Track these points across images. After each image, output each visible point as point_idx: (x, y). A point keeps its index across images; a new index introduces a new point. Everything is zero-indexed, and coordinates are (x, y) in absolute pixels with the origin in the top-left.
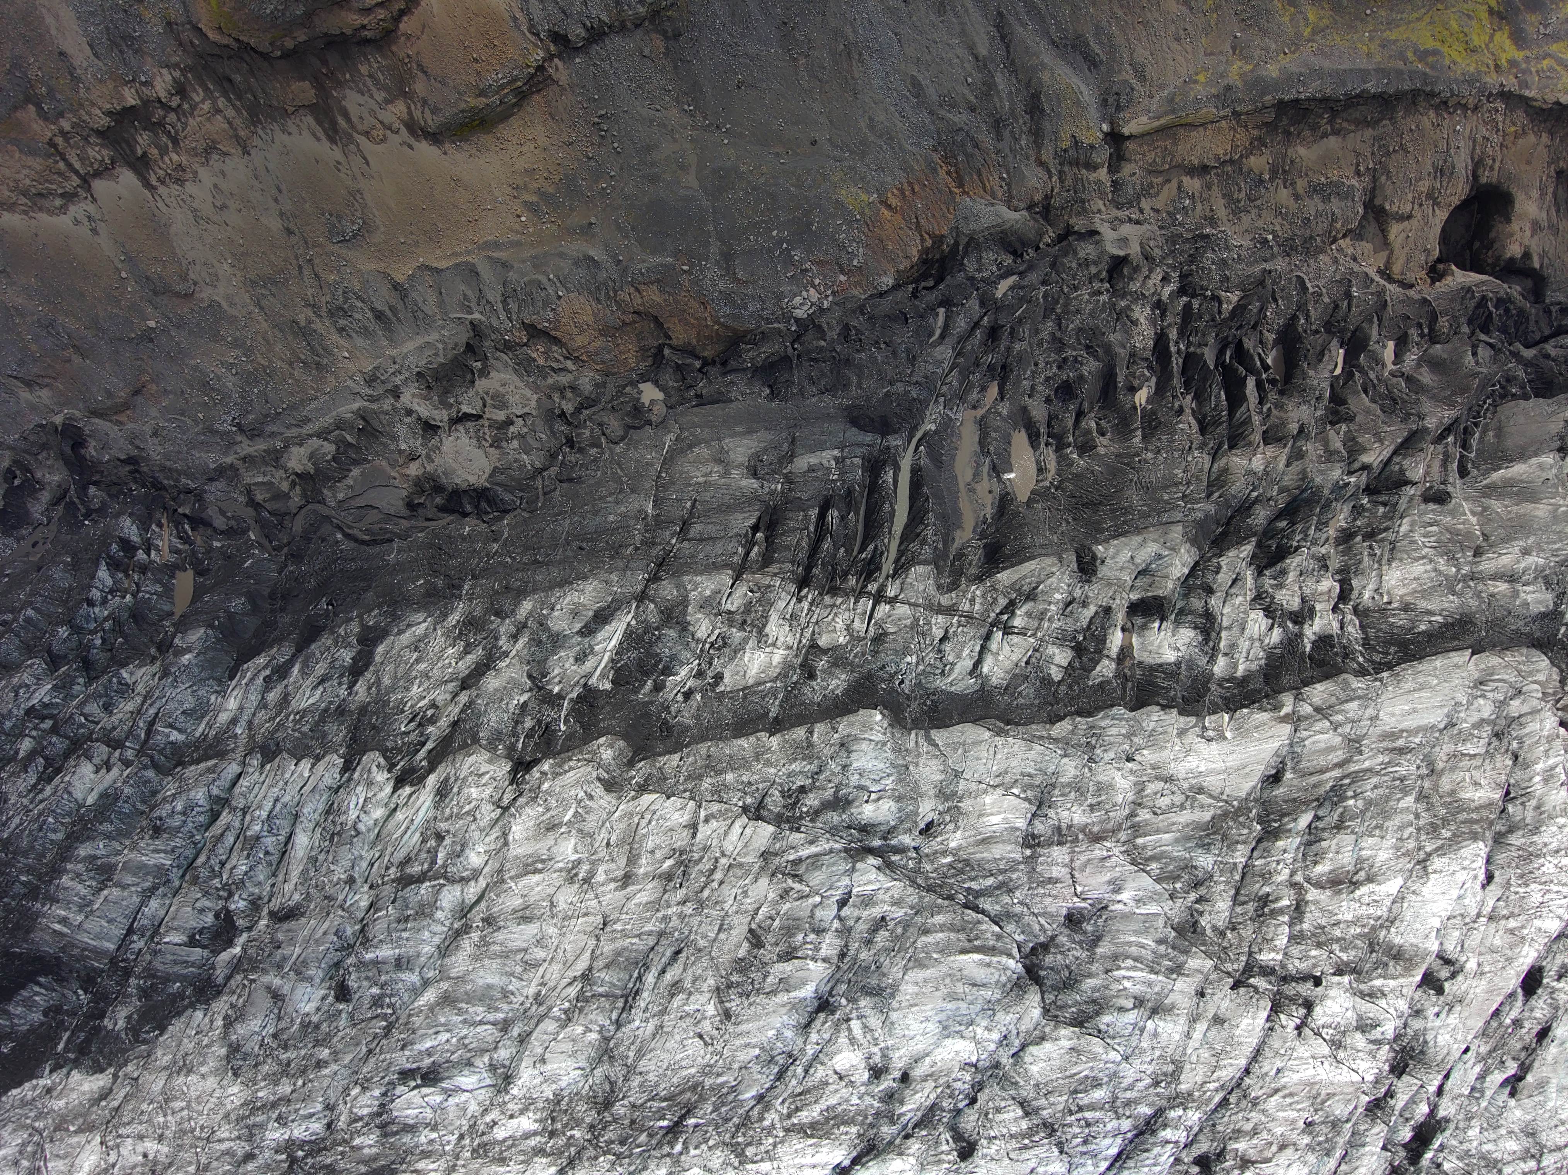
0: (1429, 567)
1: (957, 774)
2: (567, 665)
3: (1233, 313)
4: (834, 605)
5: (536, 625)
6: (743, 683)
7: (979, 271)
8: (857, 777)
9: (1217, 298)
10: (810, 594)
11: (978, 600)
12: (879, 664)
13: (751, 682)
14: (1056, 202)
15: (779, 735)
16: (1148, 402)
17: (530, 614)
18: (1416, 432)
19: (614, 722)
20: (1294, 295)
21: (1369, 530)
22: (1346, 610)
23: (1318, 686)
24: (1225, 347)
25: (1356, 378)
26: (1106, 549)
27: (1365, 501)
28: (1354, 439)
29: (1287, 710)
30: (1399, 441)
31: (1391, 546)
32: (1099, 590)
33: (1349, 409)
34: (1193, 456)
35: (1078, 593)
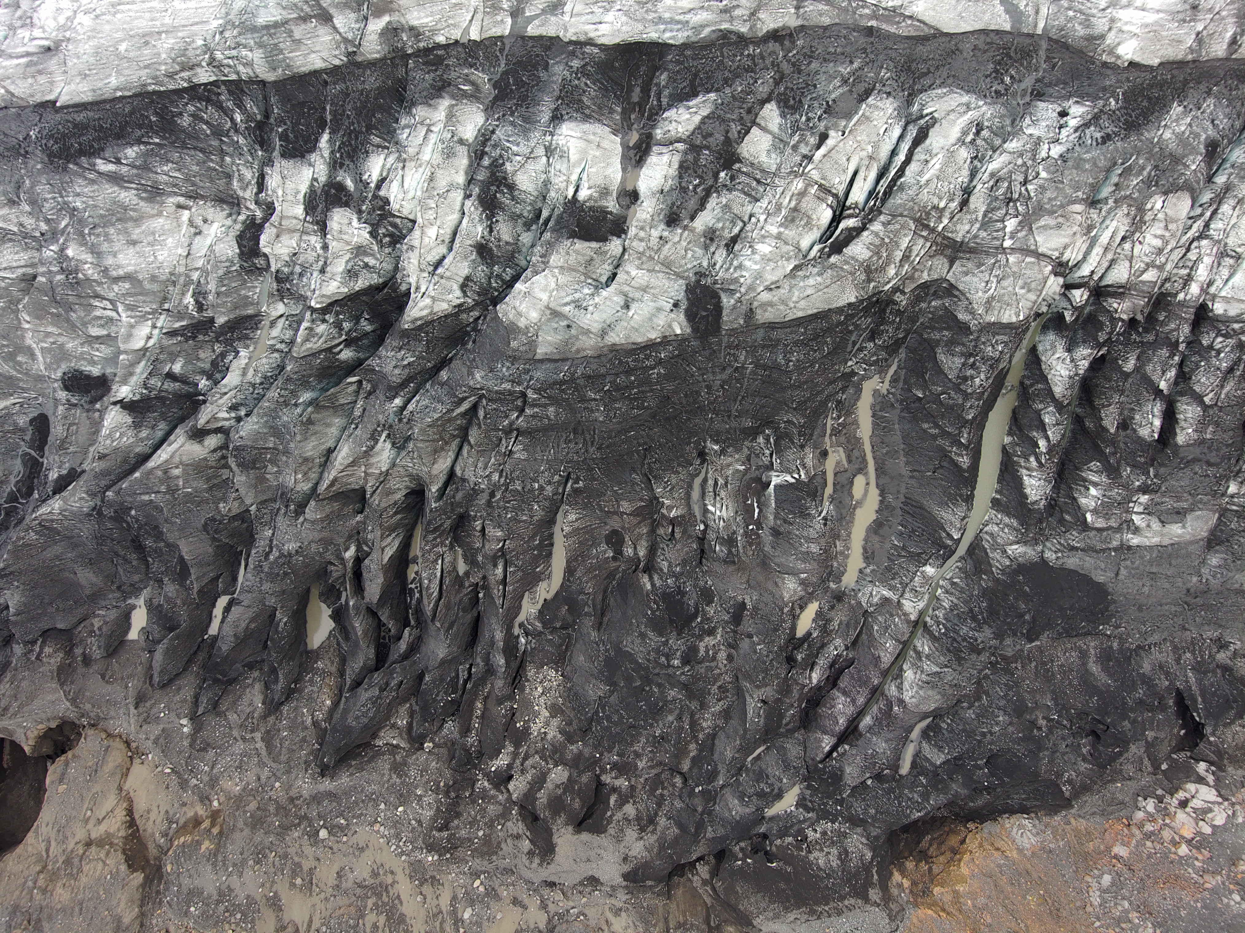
0: (110, 260)
3: (391, 709)
7: (841, 834)
9: (415, 737)
11: (899, 255)
16: (537, 579)
18: (106, 487)
20: (285, 729)
21: (201, 337)
22: (253, 206)
23: (319, 64)
24: (406, 657)
25: (196, 587)
26: (670, 326)
27: (203, 383)
28: (211, 488)
29: (377, 25)
30: (137, 475)
31: (166, 306)
32: (684, 257)
33: (214, 539)
34: (490, 480)
35: (720, 256)
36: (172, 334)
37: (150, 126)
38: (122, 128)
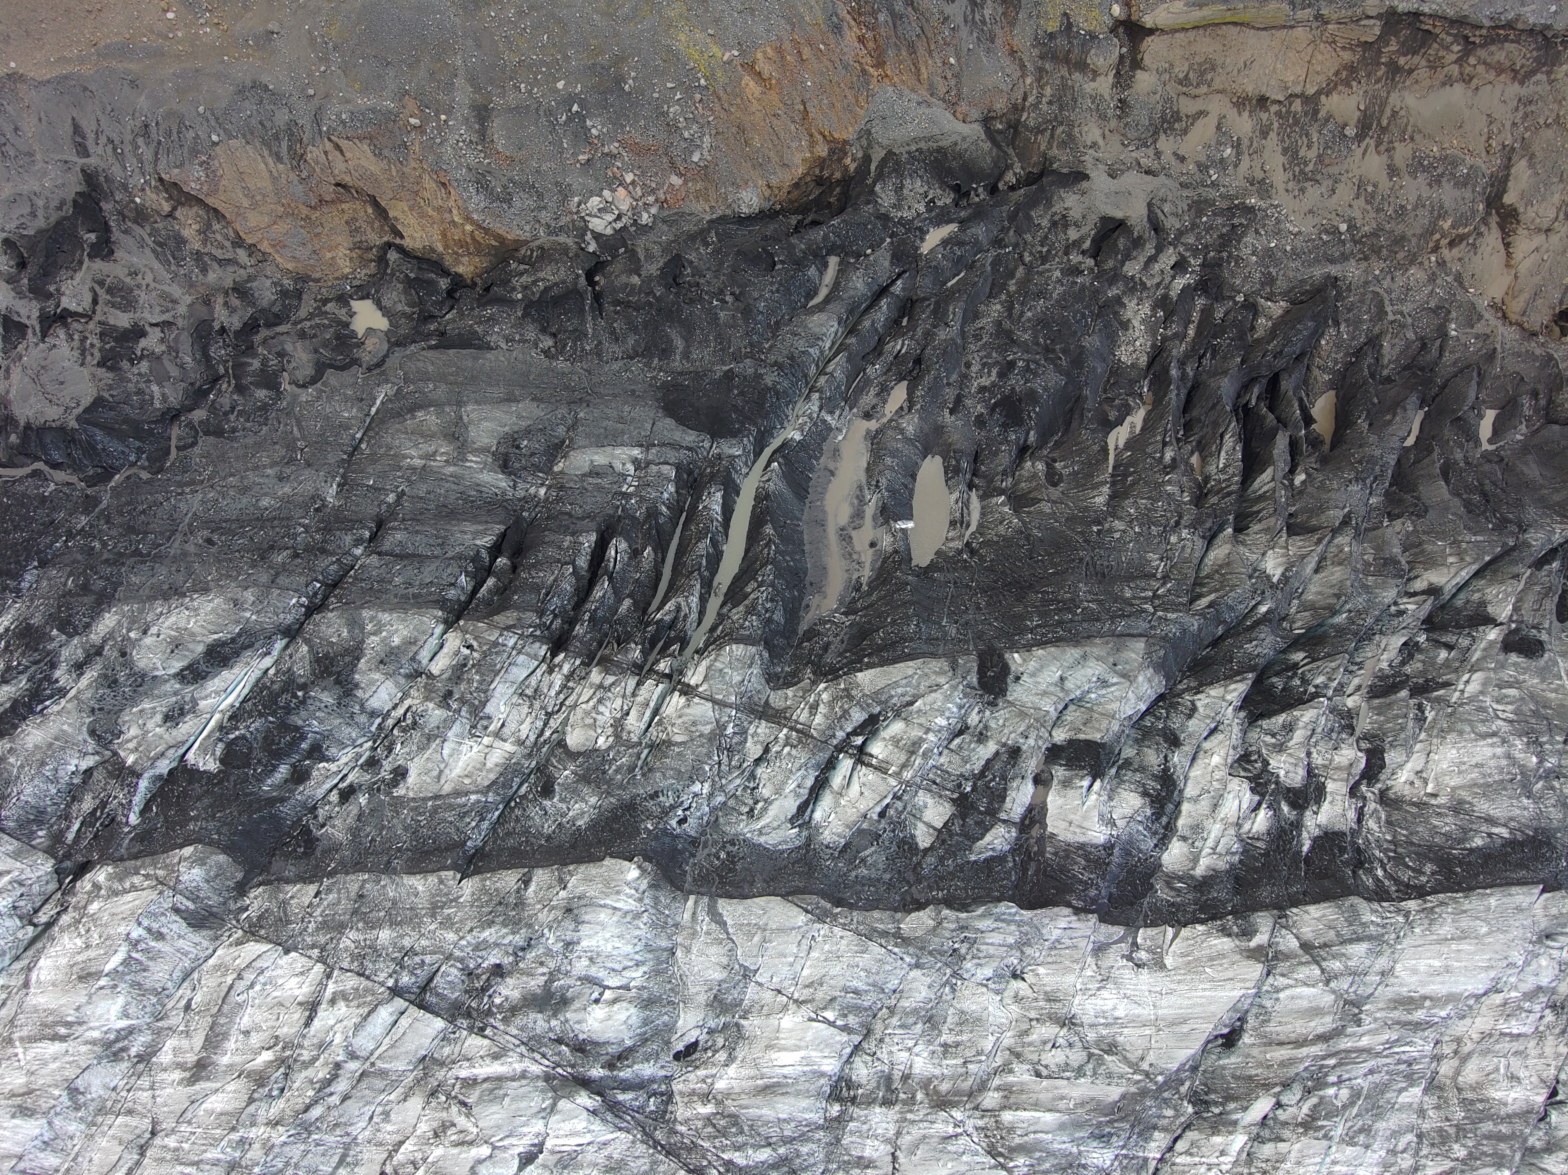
0: (1499, 751)
1: (747, 974)
2: (150, 725)
3: (1272, 333)
4: (601, 686)
5: (116, 654)
6: (434, 789)
7: (898, 206)
8: (585, 962)
9: (1251, 307)
10: (566, 664)
11: (822, 709)
12: (650, 790)
13: (447, 789)
14: (1029, 118)
15: (477, 878)
16: (1128, 445)
17: (110, 635)
18: (1513, 549)
19: (211, 825)
20: (1365, 321)
21: (1421, 681)
22: (1369, 795)
23: (1312, 909)
24: (1253, 381)
25: (1435, 455)
26: (1024, 660)
27: (1422, 638)
28: (1420, 544)
29: (1260, 939)
30: (1487, 558)
31: (1450, 710)
32: (1006, 720)
33: (1418, 499)
34: (1180, 536)
35: (973, 719)
36: (1447, 685)
37: (1461, 863)
38: (1486, 862)
